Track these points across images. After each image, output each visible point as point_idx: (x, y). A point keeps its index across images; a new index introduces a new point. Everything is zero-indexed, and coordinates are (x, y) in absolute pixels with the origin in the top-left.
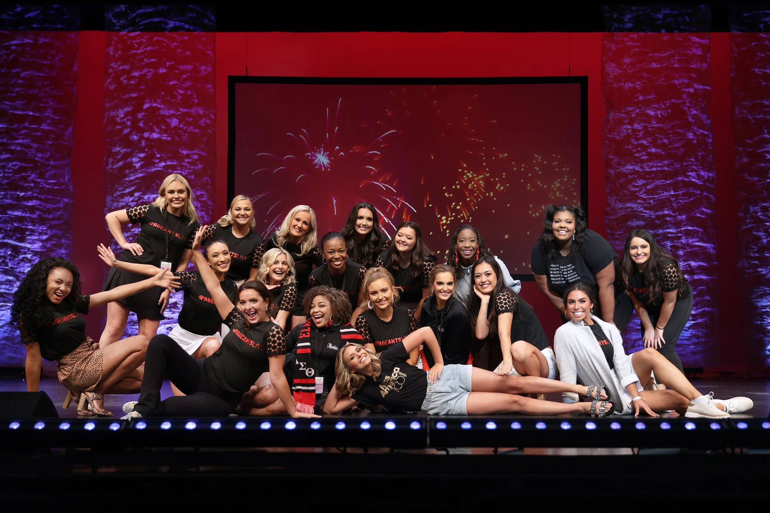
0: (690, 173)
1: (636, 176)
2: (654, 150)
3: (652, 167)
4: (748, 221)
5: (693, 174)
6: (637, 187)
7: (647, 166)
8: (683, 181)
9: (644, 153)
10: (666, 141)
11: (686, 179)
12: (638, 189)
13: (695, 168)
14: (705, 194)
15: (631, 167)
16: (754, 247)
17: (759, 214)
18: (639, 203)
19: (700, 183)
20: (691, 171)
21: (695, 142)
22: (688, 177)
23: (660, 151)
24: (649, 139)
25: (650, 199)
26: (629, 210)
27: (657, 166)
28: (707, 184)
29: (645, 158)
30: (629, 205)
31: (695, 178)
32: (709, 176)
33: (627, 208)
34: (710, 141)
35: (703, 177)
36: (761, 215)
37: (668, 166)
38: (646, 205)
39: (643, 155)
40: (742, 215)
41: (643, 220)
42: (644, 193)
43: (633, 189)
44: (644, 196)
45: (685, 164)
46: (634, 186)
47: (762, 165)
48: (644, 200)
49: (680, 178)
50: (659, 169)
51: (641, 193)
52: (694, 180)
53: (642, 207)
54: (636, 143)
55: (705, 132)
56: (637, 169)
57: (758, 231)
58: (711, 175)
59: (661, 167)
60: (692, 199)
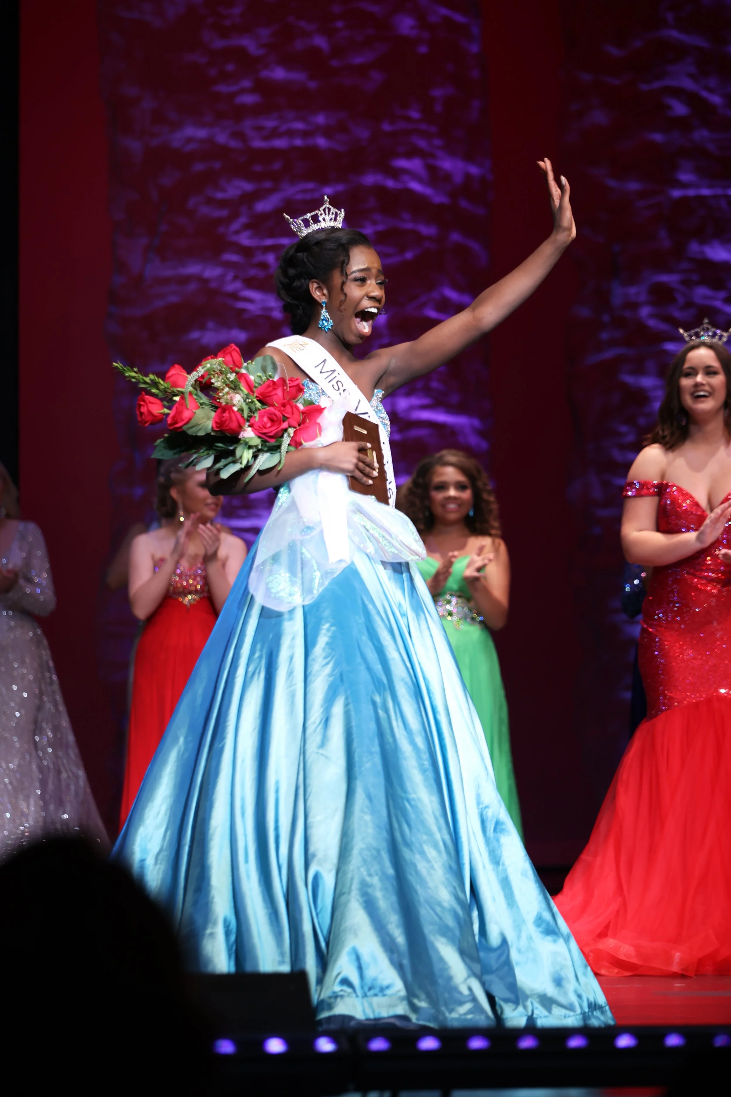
0: (402, 163)
1: (217, 165)
2: (279, 74)
3: (274, 134)
4: (605, 336)
5: (415, 164)
6: (223, 204)
7: (259, 129)
8: (380, 191)
9: (246, 83)
10: (320, 42)
11: (390, 183)
12: (224, 213)
13: (422, 143)
14: (455, 237)
15: (202, 133)
16: (624, 429)
17: (645, 312)
18: (228, 265)
19: (439, 198)
20: (409, 155)
21: (423, 49)
22: (396, 174)
23: (297, 76)
24: (265, 33)
25: (267, 249)
26: (192, 287)
27: (290, 134)
28: (464, 204)
29: (249, 99)
30: (193, 269)
31: (419, 180)
32: (468, 176)
33: (186, 280)
34: (474, 48)
35: (447, 177)
36: (652, 316)
37: (327, 132)
38: (253, 272)
39: (243, 91)
40: (585, 312)
41: (243, 326)
42: (246, 227)
43: (205, 210)
44: (245, 240)
45: (386, 127)
46: (210, 201)
47: (658, 137)
48: (247, 252)
49: (370, 179)
50: (298, 142)
51: (235, 226)
52: (415, 186)
53: (236, 278)
54: (219, 44)
55: (459, 18)
56: (222, 138)
57: (640, 371)
58: (474, 170)
59: (306, 134)
60: (409, 255)
